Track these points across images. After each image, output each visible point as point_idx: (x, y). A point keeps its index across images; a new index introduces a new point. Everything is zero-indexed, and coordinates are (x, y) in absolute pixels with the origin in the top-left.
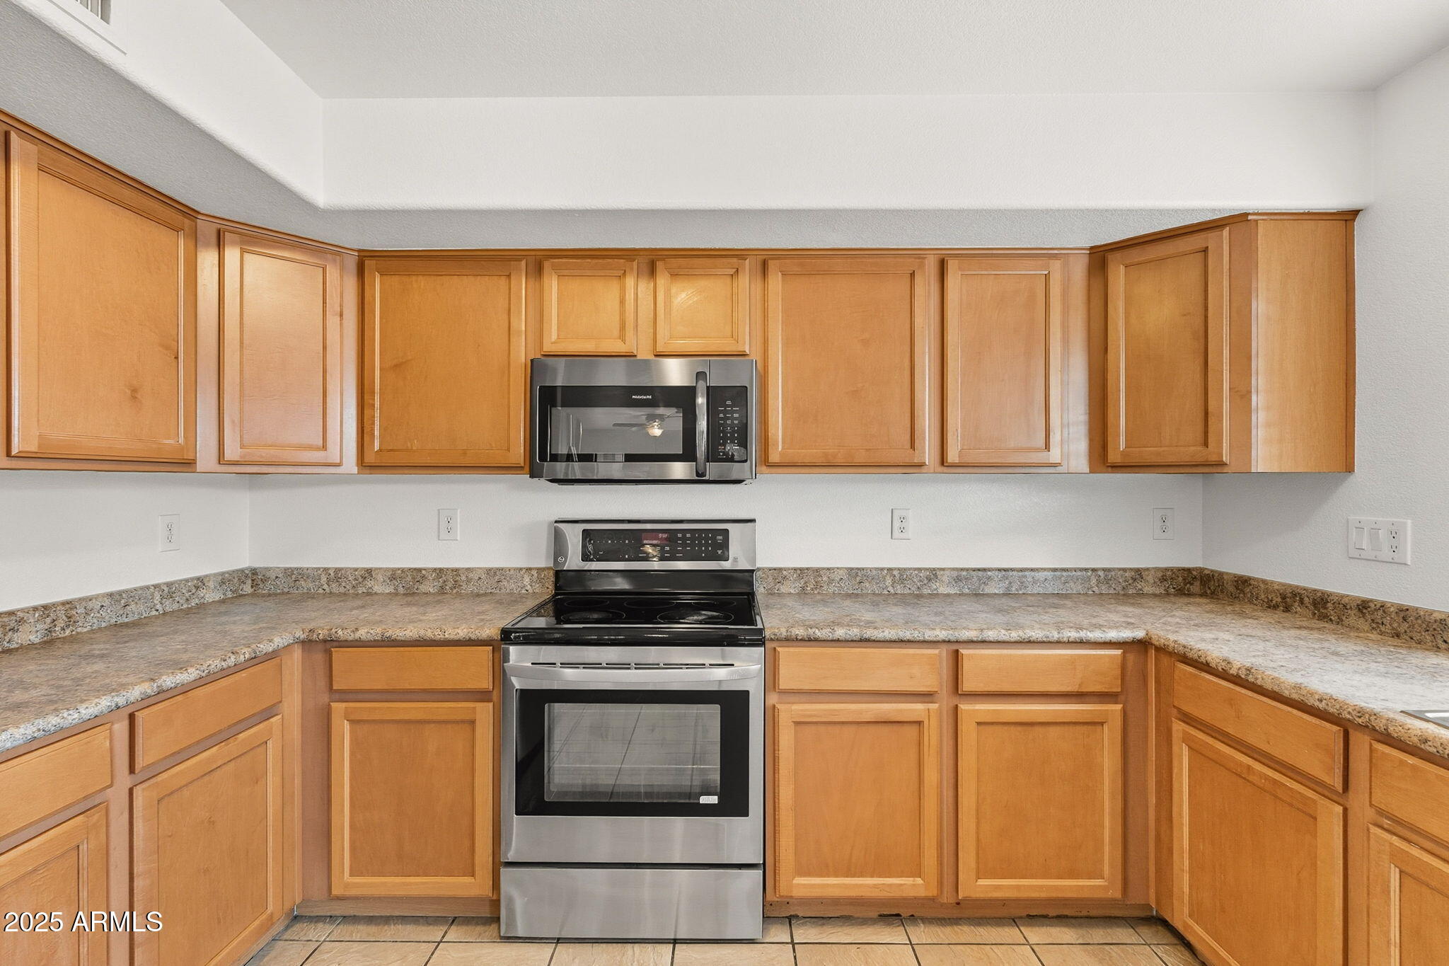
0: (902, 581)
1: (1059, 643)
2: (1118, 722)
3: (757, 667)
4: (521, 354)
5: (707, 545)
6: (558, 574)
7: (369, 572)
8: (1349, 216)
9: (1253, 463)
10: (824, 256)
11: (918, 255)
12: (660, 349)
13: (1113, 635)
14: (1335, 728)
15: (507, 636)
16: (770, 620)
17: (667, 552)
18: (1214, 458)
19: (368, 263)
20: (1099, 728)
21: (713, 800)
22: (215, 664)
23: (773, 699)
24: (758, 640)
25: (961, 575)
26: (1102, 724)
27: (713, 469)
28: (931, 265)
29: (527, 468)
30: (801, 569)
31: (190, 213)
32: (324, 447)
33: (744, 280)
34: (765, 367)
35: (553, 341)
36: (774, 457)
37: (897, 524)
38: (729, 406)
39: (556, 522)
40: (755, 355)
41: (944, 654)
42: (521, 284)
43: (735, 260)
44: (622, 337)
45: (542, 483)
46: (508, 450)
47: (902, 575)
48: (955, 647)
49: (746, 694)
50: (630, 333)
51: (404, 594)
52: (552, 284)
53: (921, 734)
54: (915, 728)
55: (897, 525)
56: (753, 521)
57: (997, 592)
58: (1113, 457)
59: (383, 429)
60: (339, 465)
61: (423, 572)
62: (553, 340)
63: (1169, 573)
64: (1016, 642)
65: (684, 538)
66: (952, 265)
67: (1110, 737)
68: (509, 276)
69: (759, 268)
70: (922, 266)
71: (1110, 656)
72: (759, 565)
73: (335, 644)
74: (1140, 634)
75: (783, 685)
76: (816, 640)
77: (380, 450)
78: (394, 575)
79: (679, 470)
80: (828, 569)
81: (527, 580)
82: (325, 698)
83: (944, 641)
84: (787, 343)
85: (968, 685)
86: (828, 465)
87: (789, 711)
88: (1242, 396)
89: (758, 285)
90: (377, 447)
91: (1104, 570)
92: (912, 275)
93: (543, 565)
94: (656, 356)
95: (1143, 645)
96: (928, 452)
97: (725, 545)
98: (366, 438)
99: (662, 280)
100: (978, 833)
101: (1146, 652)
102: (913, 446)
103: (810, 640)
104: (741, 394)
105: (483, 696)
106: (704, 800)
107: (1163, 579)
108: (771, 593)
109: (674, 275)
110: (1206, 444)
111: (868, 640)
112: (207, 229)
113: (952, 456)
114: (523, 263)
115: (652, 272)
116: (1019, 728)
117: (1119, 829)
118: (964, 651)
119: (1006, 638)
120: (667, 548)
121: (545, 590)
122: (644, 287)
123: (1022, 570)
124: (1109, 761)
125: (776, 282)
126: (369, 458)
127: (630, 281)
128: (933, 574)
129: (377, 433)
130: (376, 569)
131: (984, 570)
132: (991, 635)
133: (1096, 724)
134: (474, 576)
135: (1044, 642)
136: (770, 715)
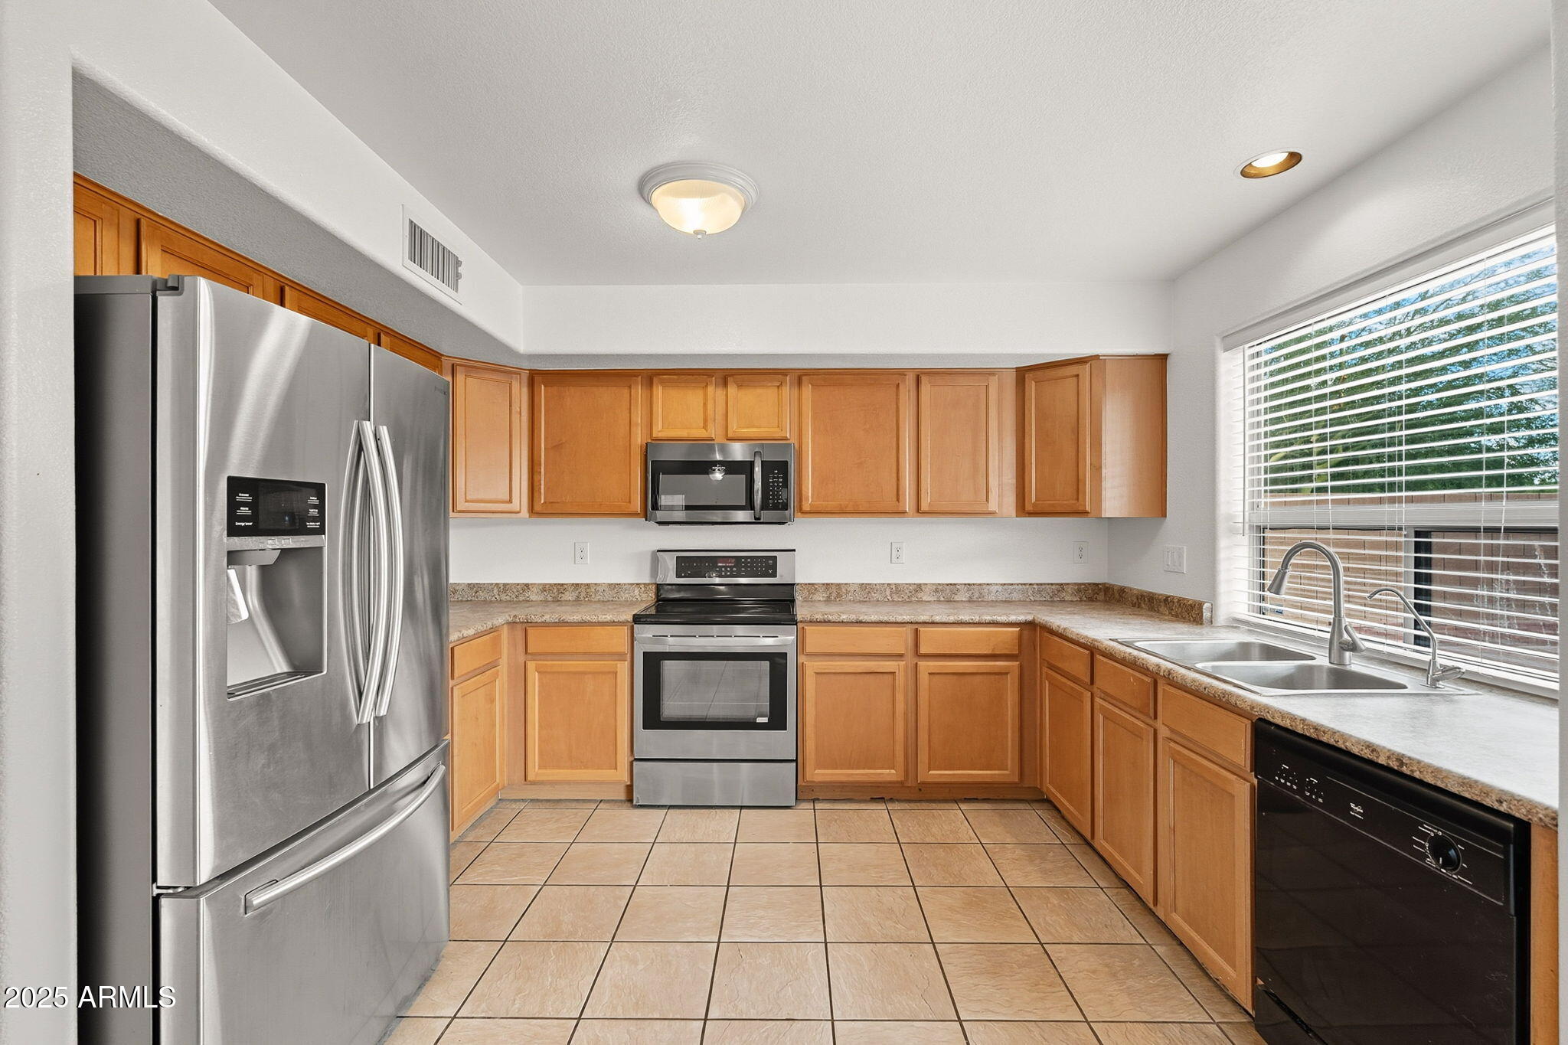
0: (897, 592)
1: (979, 624)
2: (1017, 672)
3: (792, 638)
4: (639, 439)
5: (761, 567)
6: (659, 587)
7: (527, 586)
8: (1163, 358)
9: (1103, 512)
10: (840, 374)
11: (901, 373)
12: (730, 435)
13: (1013, 618)
14: (1088, 652)
15: (638, 619)
16: (801, 611)
17: (735, 572)
18: (1081, 508)
19: (537, 379)
20: (1004, 677)
21: (765, 720)
22: (480, 629)
23: (802, 659)
24: (793, 622)
25: (938, 589)
26: (1007, 673)
27: (766, 515)
28: (910, 381)
29: (642, 514)
30: (827, 584)
31: (438, 356)
32: (510, 501)
33: (786, 390)
34: (800, 446)
35: (659, 431)
36: (806, 507)
37: (894, 552)
38: (776, 474)
39: (658, 551)
40: (794, 441)
41: (909, 631)
42: (639, 391)
43: (780, 376)
44: (705, 427)
45: (652, 524)
46: (630, 502)
47: (897, 589)
48: (916, 626)
49: (784, 655)
50: (710, 425)
51: (553, 601)
52: (659, 391)
53: (894, 679)
54: (890, 677)
55: (895, 554)
56: (794, 550)
57: (964, 599)
58: (1029, 507)
59: (547, 489)
60: (518, 512)
61: (566, 586)
62: (659, 429)
63: (1083, 586)
64: (953, 623)
65: (746, 563)
66: (924, 379)
67: (1011, 684)
68: (630, 387)
69: (796, 381)
70: (904, 381)
71: (1012, 632)
72: (797, 582)
73: (530, 625)
74: (1030, 618)
75: (809, 649)
76: (829, 622)
77: (545, 502)
78: (545, 588)
79: (741, 515)
80: (846, 584)
81: (637, 592)
82: (522, 658)
83: (908, 623)
84: (814, 432)
85: (923, 650)
86: (842, 512)
87: (812, 666)
88: (1097, 469)
89: (796, 391)
90: (542, 502)
91: (1037, 584)
92: (898, 386)
93: (648, 582)
94: (728, 440)
95: (1031, 625)
96: (908, 503)
97: (774, 567)
98: (536, 494)
99: (732, 390)
100: (929, 741)
101: (1035, 630)
102: (898, 500)
103: (825, 622)
104: (783, 467)
105: (620, 657)
106: (759, 720)
107: (1079, 591)
108: (806, 600)
109: (740, 386)
110: (1078, 499)
111: (861, 622)
112: (447, 364)
113: (924, 506)
114: (640, 377)
115: (725, 384)
116: (955, 677)
117: (1017, 739)
118: (922, 629)
119: (947, 621)
120: (735, 569)
121: (650, 599)
122: (720, 393)
123: (980, 585)
124: (1011, 698)
125: (807, 391)
126: (537, 508)
127: (711, 389)
128: (919, 587)
129: (542, 491)
130: (531, 584)
131: (955, 584)
132: (937, 619)
133: (1002, 674)
134: (600, 589)
135: (970, 623)
136: (800, 669)
